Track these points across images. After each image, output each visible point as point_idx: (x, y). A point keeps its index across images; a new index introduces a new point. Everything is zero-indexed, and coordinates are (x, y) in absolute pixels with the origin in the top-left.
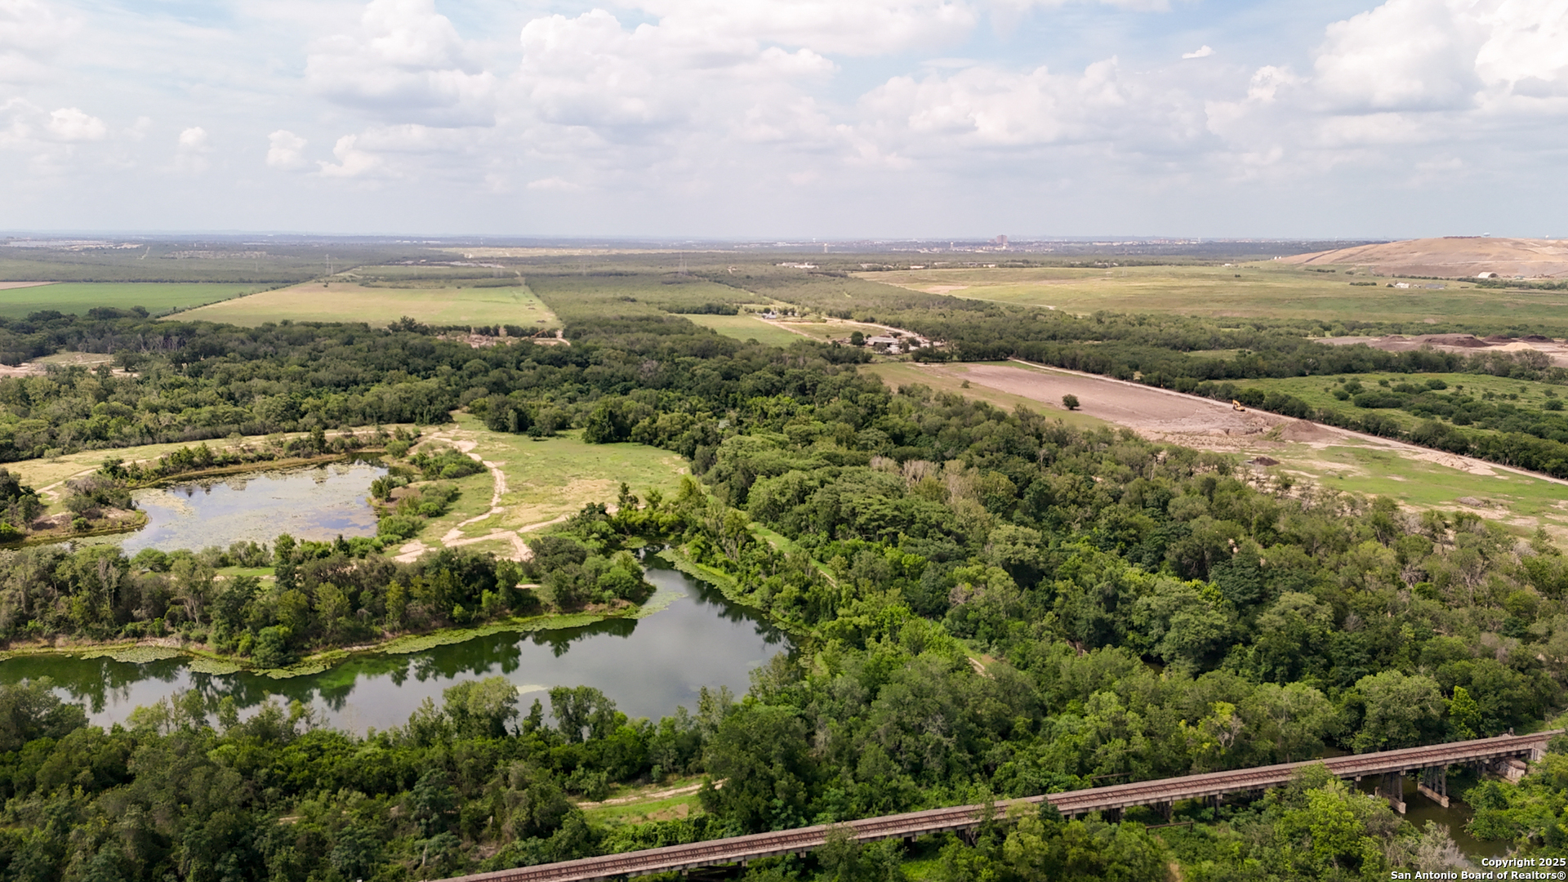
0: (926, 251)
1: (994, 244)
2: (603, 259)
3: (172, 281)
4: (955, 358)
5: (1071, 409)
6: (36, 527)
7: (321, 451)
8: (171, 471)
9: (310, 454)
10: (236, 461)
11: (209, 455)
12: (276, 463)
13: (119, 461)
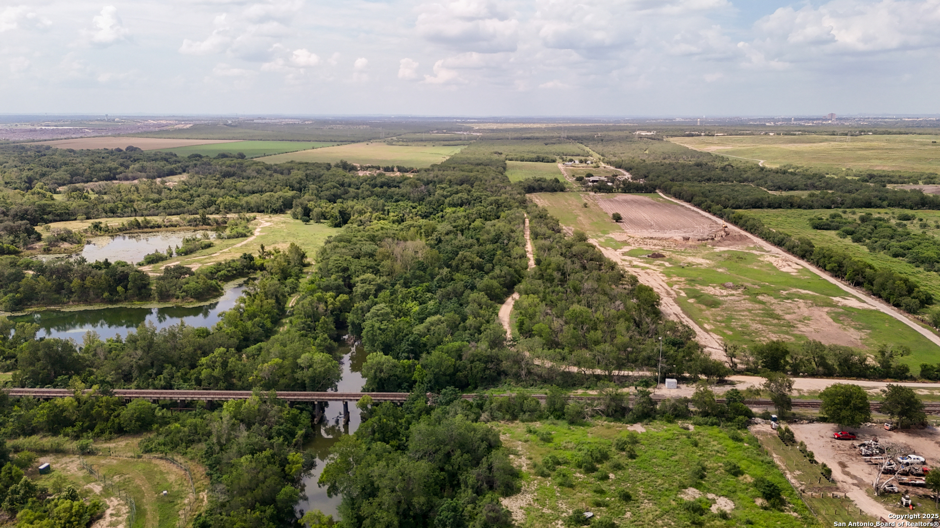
0: (772, 124)
1: (826, 120)
2: (553, 129)
3: (298, 141)
4: (620, 190)
5: (617, 221)
6: (28, 249)
7: (204, 224)
8: (126, 229)
9: (197, 225)
10: (159, 227)
11: (148, 222)
12: (177, 228)
13: (100, 223)
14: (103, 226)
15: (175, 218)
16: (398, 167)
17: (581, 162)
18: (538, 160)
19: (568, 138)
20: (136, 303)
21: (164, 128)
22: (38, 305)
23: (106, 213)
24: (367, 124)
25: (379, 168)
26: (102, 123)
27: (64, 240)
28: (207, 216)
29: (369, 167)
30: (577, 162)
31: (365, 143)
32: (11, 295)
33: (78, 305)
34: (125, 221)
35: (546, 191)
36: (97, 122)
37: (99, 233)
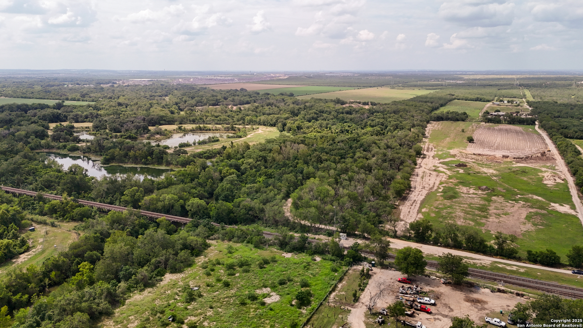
3: (335, 86)
4: (506, 122)
5: (470, 142)
6: (141, 137)
7: (232, 130)
8: (194, 130)
9: (228, 130)
10: (210, 130)
11: (205, 127)
12: (218, 131)
13: (182, 126)
14: (183, 128)
15: (220, 126)
16: (371, 102)
17: (508, 102)
18: (477, 100)
19: (520, 85)
20: (156, 166)
21: (273, 79)
22: (115, 162)
23: (190, 122)
24: (390, 76)
25: (360, 103)
26: (247, 75)
27: (158, 133)
28: (234, 126)
29: (354, 102)
30: (506, 102)
31: (376, 88)
32: (105, 156)
33: (131, 164)
34: (194, 126)
35: (451, 120)
36: (245, 75)
37: (180, 131)
